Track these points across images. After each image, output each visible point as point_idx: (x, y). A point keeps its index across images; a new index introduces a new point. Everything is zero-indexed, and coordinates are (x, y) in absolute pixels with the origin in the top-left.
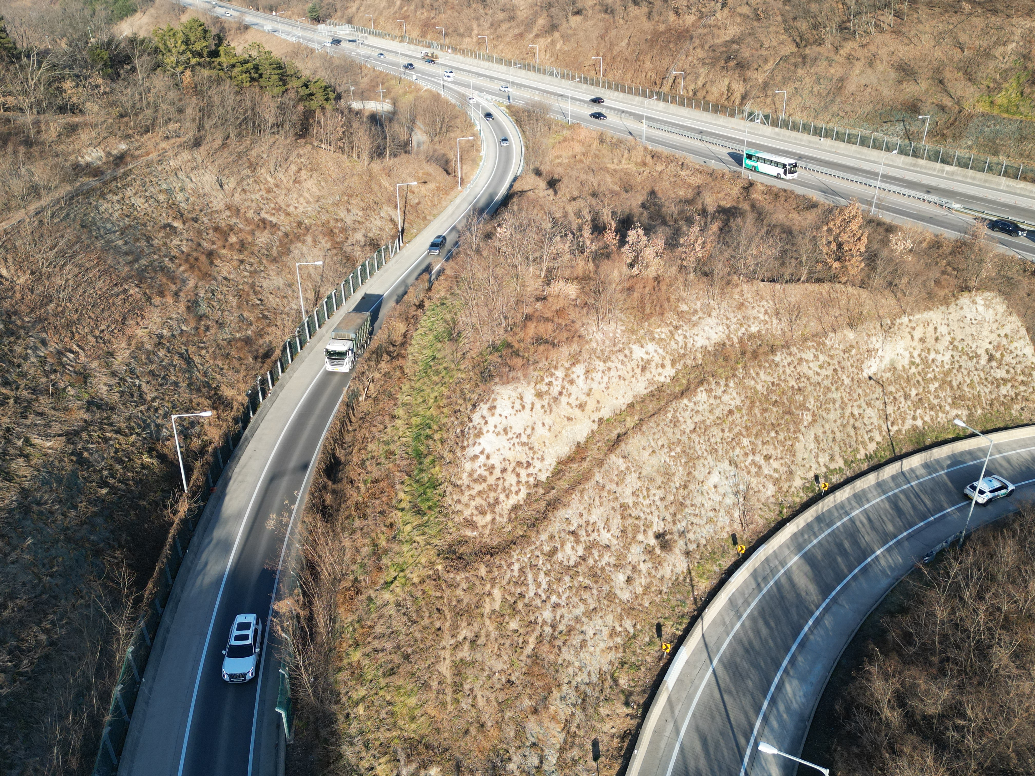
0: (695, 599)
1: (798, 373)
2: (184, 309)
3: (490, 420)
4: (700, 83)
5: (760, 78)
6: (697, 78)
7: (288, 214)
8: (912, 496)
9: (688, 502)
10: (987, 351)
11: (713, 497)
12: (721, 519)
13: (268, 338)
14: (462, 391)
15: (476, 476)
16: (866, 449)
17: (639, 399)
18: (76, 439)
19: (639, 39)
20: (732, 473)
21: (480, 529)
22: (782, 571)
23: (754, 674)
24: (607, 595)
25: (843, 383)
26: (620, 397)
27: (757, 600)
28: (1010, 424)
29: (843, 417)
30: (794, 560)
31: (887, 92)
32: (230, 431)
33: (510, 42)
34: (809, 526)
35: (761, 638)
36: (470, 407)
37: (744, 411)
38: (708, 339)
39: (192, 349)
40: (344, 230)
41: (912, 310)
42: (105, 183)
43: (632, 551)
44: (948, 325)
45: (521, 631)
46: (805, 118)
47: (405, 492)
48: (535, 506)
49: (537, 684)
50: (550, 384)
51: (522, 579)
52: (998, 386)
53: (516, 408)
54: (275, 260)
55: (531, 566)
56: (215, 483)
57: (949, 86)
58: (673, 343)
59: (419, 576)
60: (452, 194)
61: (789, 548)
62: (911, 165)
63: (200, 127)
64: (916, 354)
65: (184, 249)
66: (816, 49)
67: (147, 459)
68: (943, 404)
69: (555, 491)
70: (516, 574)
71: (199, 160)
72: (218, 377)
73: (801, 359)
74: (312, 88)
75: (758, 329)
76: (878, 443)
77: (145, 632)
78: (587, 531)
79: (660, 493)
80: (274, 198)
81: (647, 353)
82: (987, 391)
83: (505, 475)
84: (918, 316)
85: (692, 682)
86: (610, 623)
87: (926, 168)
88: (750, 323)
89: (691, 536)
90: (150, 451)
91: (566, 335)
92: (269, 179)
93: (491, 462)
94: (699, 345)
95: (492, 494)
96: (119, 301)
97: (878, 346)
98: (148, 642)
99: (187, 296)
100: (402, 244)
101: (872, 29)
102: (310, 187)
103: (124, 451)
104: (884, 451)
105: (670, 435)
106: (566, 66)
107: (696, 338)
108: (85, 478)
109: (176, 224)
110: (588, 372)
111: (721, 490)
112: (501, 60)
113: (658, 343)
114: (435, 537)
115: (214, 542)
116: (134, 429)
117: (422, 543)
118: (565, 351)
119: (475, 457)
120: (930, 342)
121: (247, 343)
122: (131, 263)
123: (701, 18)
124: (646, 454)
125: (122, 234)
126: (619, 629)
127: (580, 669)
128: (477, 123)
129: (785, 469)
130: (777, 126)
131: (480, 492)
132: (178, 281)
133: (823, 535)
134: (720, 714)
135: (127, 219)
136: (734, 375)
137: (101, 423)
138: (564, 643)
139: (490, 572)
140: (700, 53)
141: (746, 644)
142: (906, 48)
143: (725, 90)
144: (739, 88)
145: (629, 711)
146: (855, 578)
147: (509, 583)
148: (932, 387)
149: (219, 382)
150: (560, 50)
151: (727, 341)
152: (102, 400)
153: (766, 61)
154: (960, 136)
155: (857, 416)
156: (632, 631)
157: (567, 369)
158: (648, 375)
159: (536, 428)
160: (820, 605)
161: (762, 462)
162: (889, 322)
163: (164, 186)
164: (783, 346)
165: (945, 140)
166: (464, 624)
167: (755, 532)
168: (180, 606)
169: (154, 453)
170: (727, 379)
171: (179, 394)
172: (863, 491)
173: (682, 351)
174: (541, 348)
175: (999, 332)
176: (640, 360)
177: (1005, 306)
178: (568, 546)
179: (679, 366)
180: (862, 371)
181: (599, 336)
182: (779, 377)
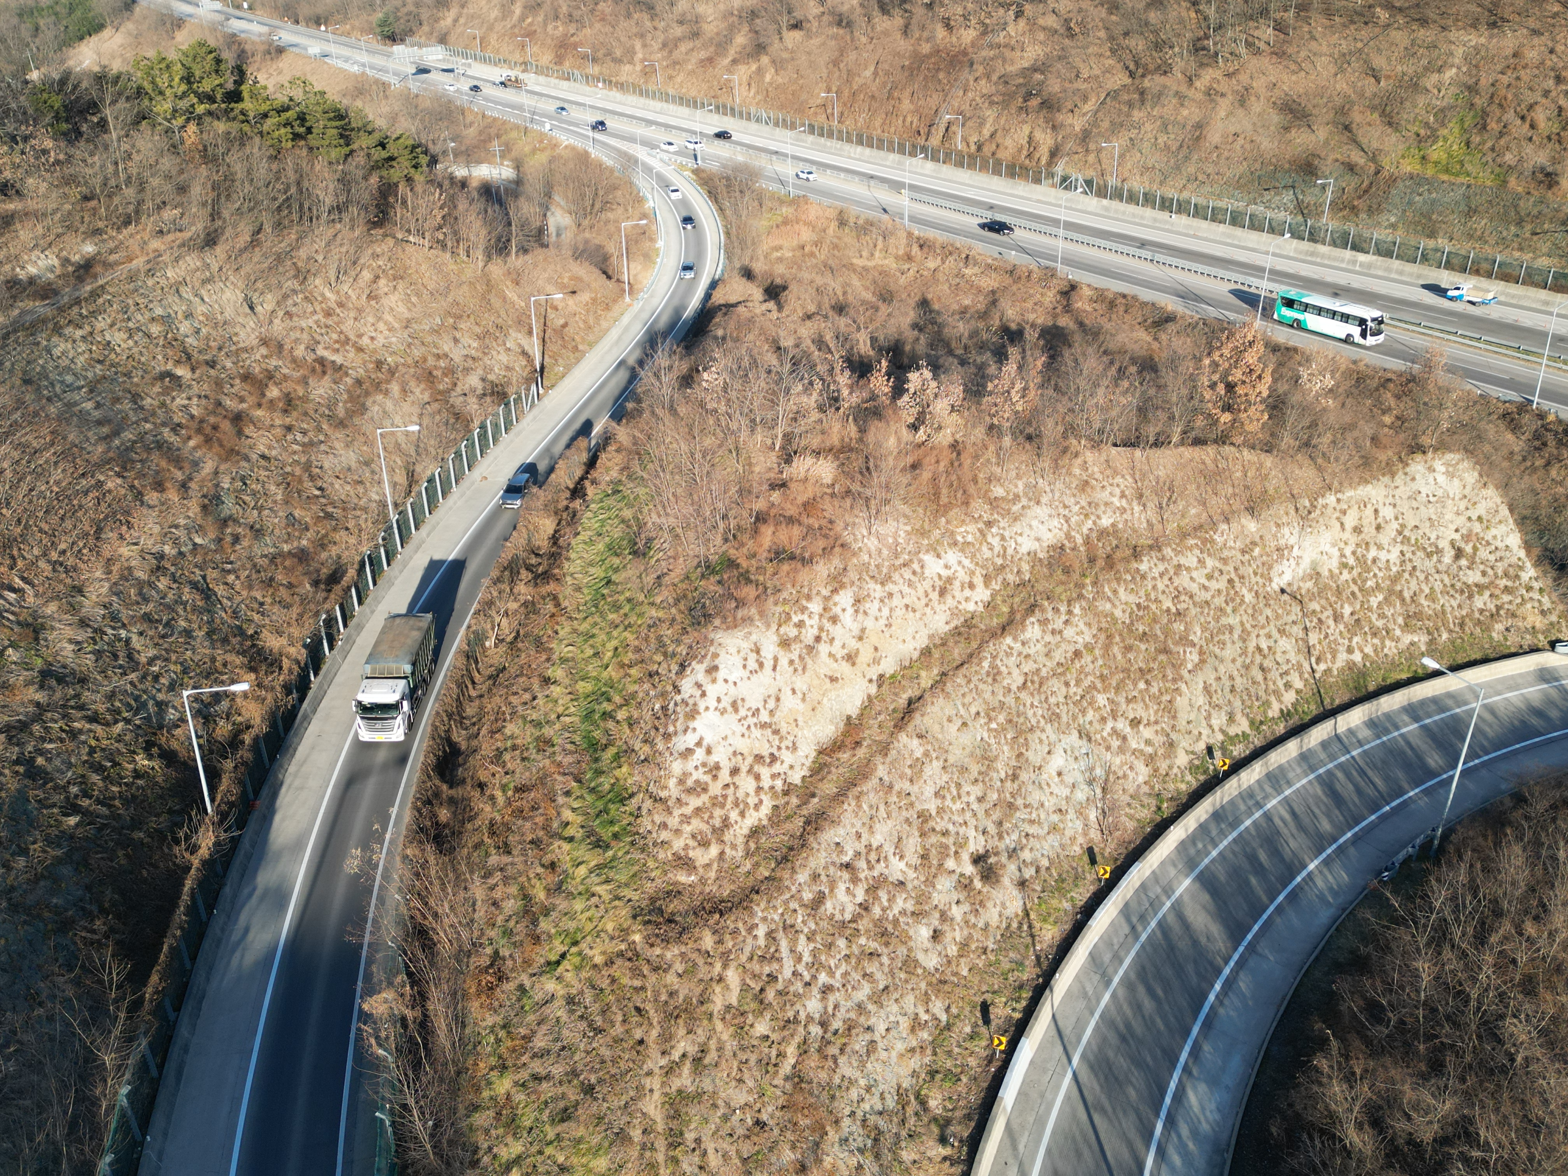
0: (1038, 958)
1: (1176, 588)
2: (198, 510)
3: (709, 688)
4: (986, 133)
5: (1077, 123)
6: (982, 124)
7: (360, 350)
8: (1355, 773)
9: (1020, 802)
10: (1452, 543)
11: (1056, 791)
12: (1070, 824)
13: (334, 551)
14: (659, 639)
15: (690, 783)
16: (1281, 702)
17: (938, 641)
18: (24, 737)
19: (891, 65)
20: (1084, 751)
21: (701, 870)
22: (1168, 904)
23: (1137, 1077)
24: (905, 963)
25: (1242, 602)
26: (909, 638)
27: (1133, 953)
28: (1492, 656)
29: (1244, 653)
30: (1185, 885)
31: (1268, 144)
32: (278, 707)
33: (693, 71)
34: (1203, 828)
35: (1143, 1017)
36: (675, 668)
37: (1097, 652)
38: (1038, 539)
39: (211, 574)
40: (450, 371)
41: (1341, 484)
42: (61, 310)
43: (939, 887)
44: (1395, 506)
45: (774, 1036)
46: (1147, 184)
47: (574, 810)
48: (788, 826)
49: (803, 1122)
50: (800, 625)
51: (772, 950)
52: (1471, 597)
53: (749, 668)
54: (341, 424)
55: (784, 928)
56: (257, 793)
57: (1360, 134)
58: (985, 548)
59: (603, 953)
60: (616, 309)
61: (1175, 866)
62: (1307, 253)
63: (215, 215)
64: (1348, 551)
65: (195, 411)
66: (1159, 80)
67: (142, 761)
68: (1391, 626)
69: (816, 800)
70: (762, 942)
71: (215, 267)
72: (256, 617)
73: (1179, 566)
74: (393, 149)
75: (1111, 521)
76: (1298, 692)
77: (149, 1057)
78: (869, 862)
79: (977, 791)
80: (338, 324)
81: (947, 567)
82: (1455, 604)
83: (736, 779)
84: (1350, 493)
85: (1042, 1096)
86: (910, 1009)
87: (1329, 258)
88: (1100, 512)
89: (1026, 855)
90: (148, 747)
91: (821, 543)
92: (328, 294)
93: (714, 758)
94: (1024, 550)
95: (718, 812)
96: (89, 501)
97: (1292, 541)
98: (154, 1073)
99: (201, 487)
100: (541, 391)
101: (1242, 50)
102: (393, 305)
103: (103, 750)
104: (1308, 702)
105: (988, 696)
106: (782, 107)
107: (1020, 539)
108: (39, 801)
109: (179, 372)
110: (858, 601)
111: (1069, 780)
112: (681, 98)
113: (962, 550)
114: (627, 885)
115: (258, 892)
116: (119, 713)
117: (607, 897)
118: (822, 569)
119: (689, 752)
120: (1369, 531)
121: (300, 560)
122: (107, 438)
123: (984, 33)
124: (953, 728)
125: (91, 391)
126: (924, 1017)
127: (868, 1089)
128: (650, 196)
129: (1162, 739)
130: (1105, 197)
131: (698, 810)
132: (186, 465)
133: (1225, 843)
134: (1090, 1147)
135: (99, 366)
136: (1080, 596)
137: (64, 706)
138: (842, 1051)
139: (720, 942)
140: (985, 86)
141: (1121, 1027)
142: (1294, 78)
143: (1024, 142)
144: (1045, 140)
145: (947, 1151)
146: (1279, 909)
147: (751, 959)
148: (1374, 601)
149: (258, 626)
150: (771, 84)
151: (1066, 542)
152: (64, 667)
153: (1085, 99)
154: (1379, 210)
155: (1266, 651)
156: (944, 1018)
157: (827, 599)
158: (950, 602)
159: (782, 697)
160: (1230, 957)
161: (1128, 730)
162: (1307, 504)
163: (159, 311)
164: (1151, 547)
165: (1357, 215)
166: (682, 1032)
167: (1122, 843)
168: (205, 1005)
169: (155, 750)
170: (1069, 602)
171: (194, 650)
172: (1281, 768)
173: (999, 561)
174: (785, 567)
175: (1469, 513)
176: (936, 579)
177: (1476, 474)
178: (842, 887)
179: (996, 585)
180: (1270, 580)
181: (872, 543)
182: (1147, 595)
